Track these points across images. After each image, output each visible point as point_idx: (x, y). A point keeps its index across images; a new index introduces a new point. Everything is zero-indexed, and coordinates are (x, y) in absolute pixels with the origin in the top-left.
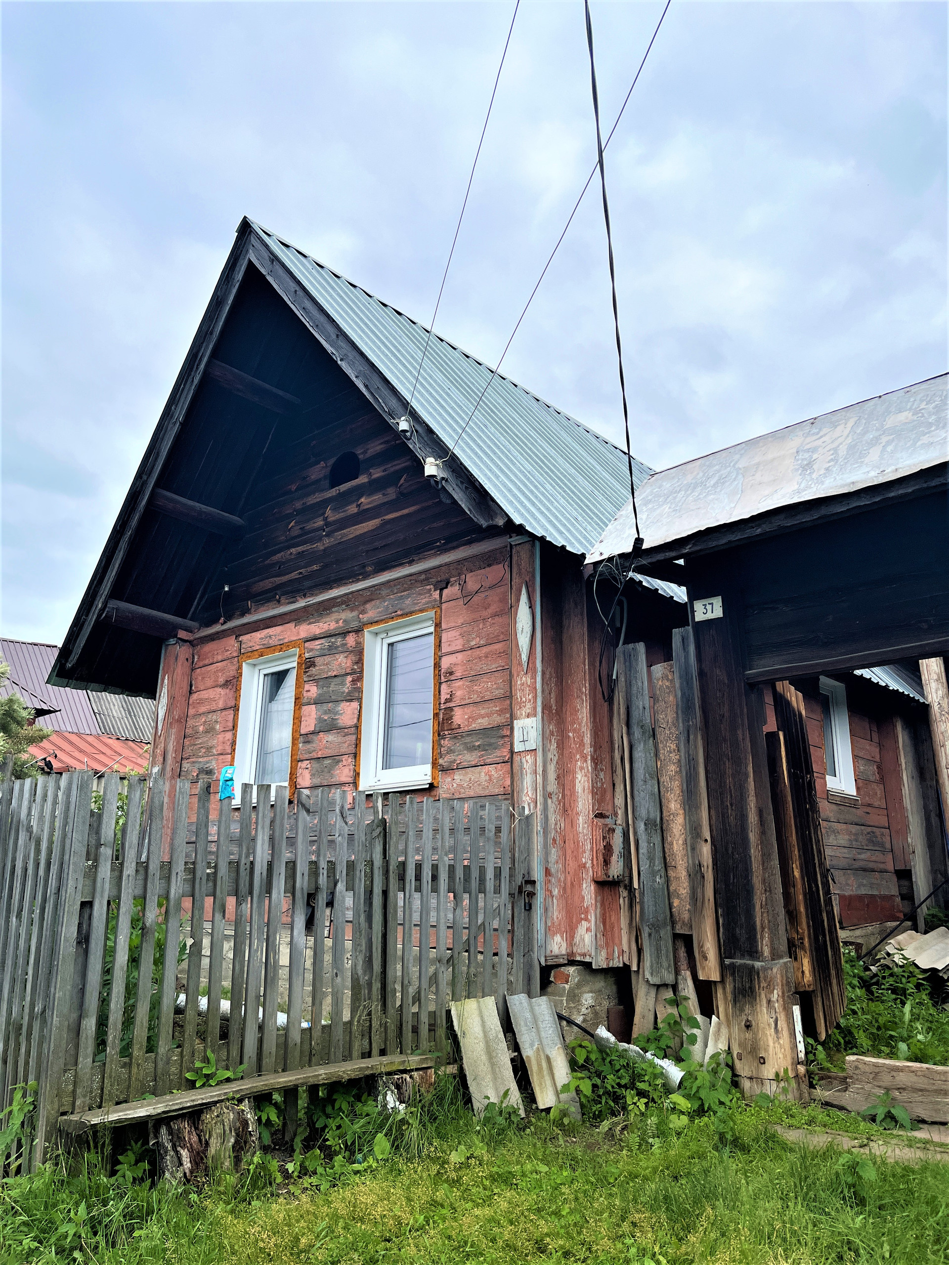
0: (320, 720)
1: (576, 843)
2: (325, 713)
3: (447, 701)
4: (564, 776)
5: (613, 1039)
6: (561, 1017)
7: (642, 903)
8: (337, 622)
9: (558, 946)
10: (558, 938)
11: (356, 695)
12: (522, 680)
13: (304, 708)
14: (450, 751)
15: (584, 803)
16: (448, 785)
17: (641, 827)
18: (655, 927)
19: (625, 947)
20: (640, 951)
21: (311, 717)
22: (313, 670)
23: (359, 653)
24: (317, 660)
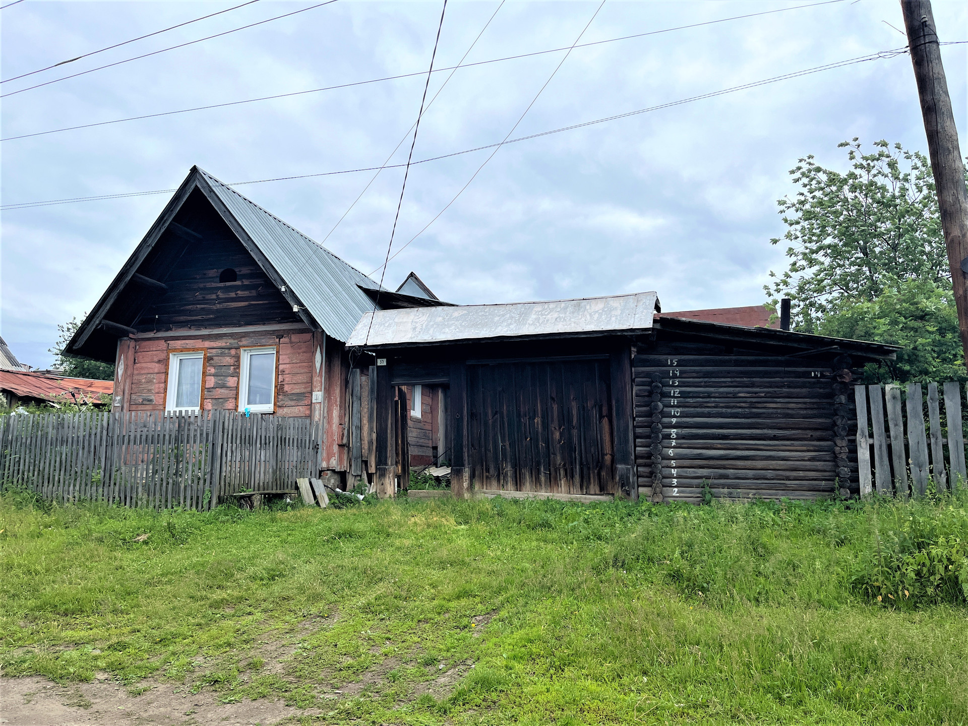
0: (216, 383)
1: (332, 433)
2: (219, 380)
3: (281, 382)
4: (330, 411)
5: (341, 491)
6: (325, 486)
7: (352, 451)
8: (226, 343)
9: (324, 465)
10: (324, 462)
11: (237, 374)
12: (316, 379)
13: (207, 377)
14: (282, 400)
15: (336, 420)
16: (280, 412)
17: (354, 428)
18: (356, 458)
19: (345, 465)
20: (350, 466)
21: (211, 382)
22: (212, 362)
23: (238, 358)
24: (214, 358)
